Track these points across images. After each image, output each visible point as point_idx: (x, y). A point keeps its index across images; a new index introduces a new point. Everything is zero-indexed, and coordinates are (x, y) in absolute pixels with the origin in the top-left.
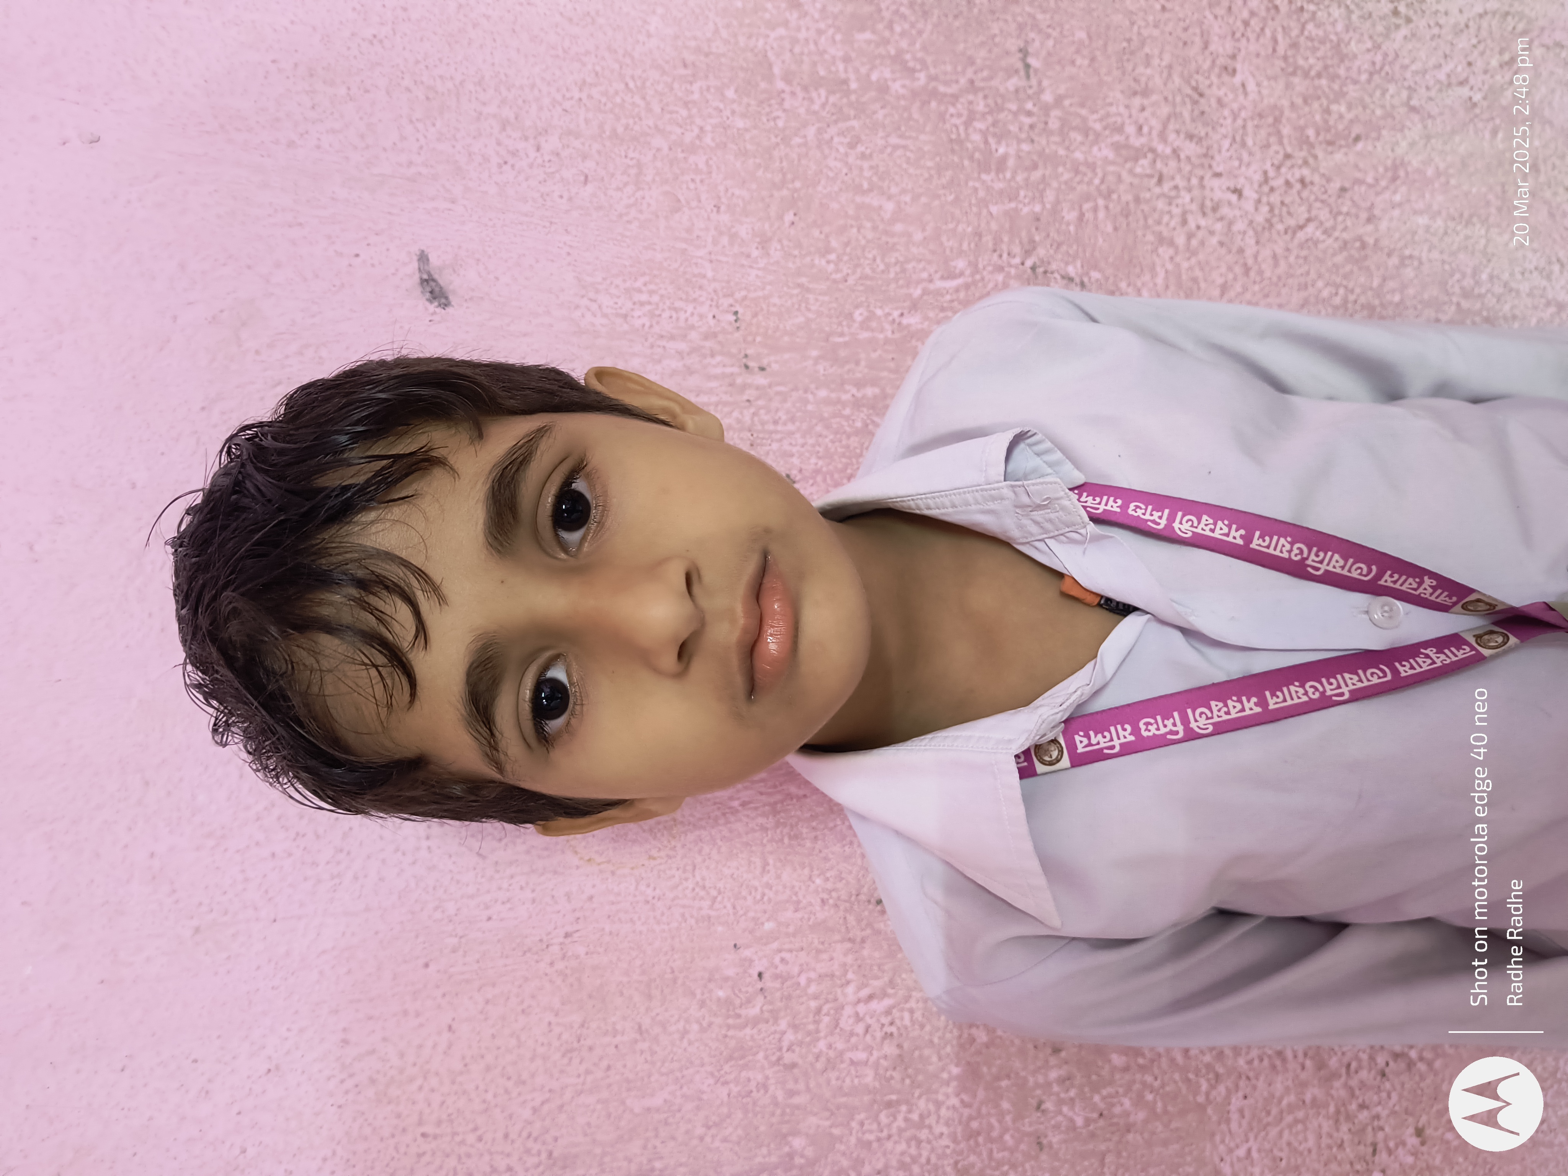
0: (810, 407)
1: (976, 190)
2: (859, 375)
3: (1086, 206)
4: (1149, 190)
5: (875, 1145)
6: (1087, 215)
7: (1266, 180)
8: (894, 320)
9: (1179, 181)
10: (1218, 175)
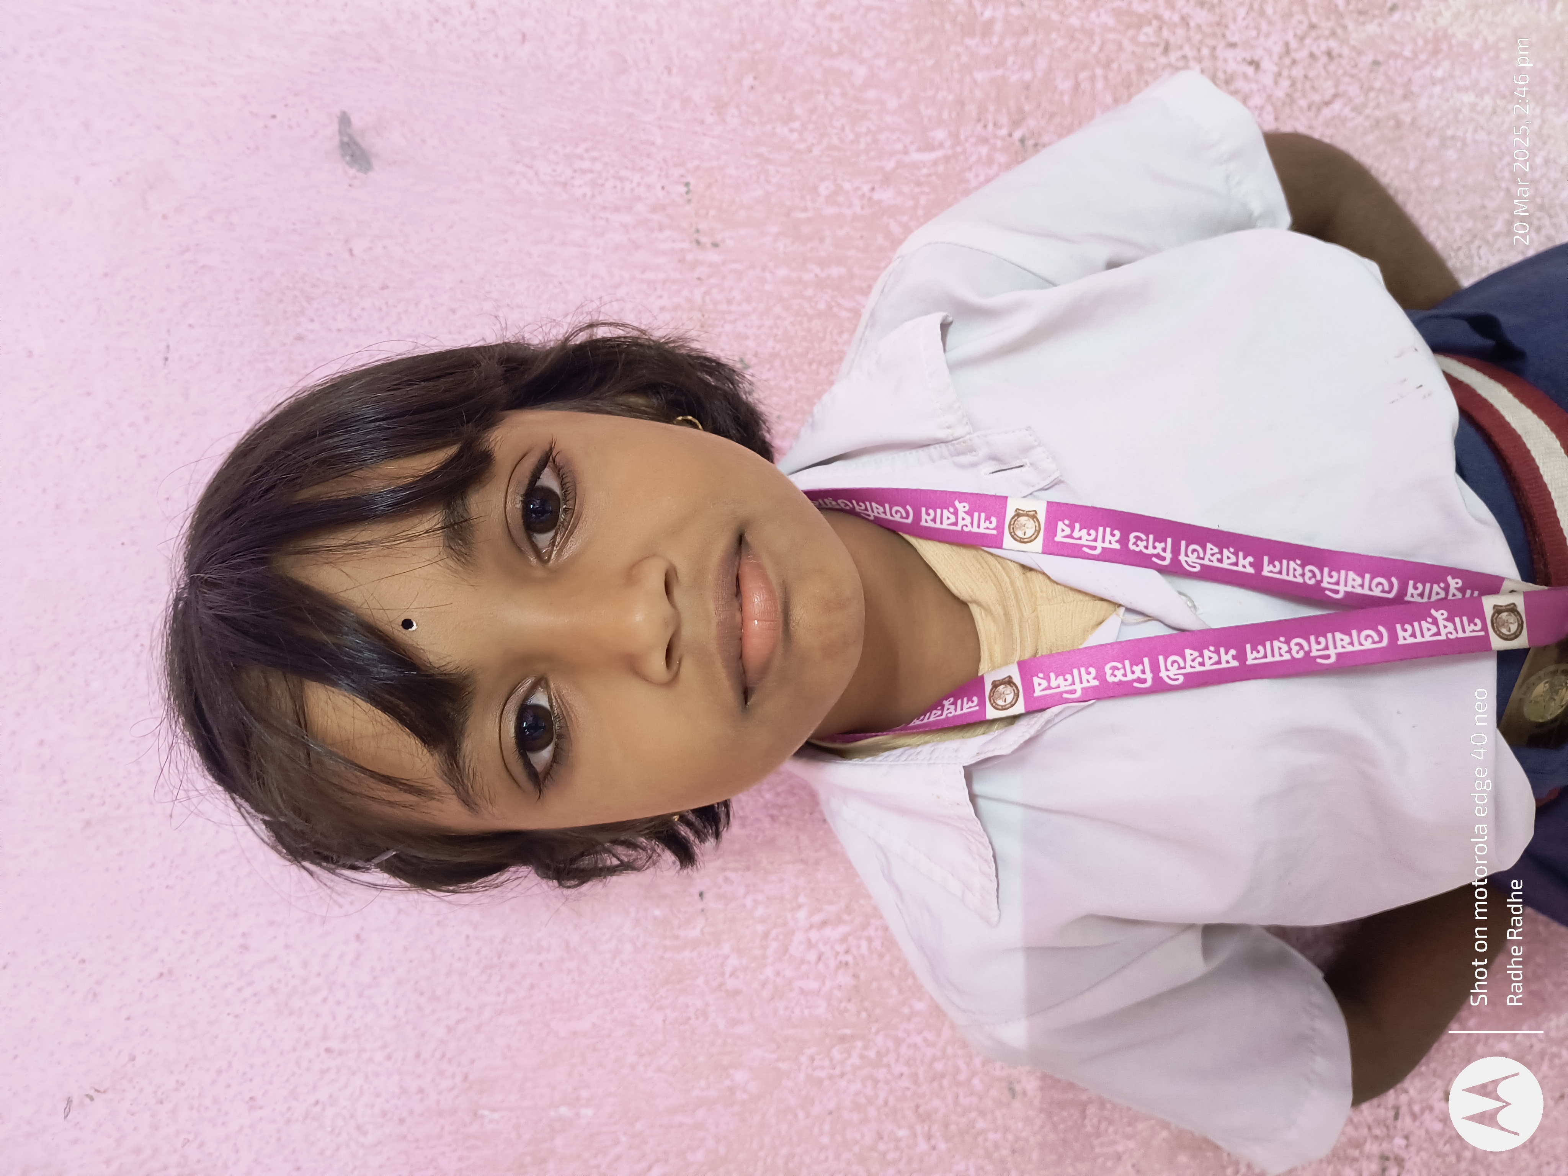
0: (768, 287)
1: (958, 56)
2: (823, 254)
3: (1083, 75)
4: (1154, 59)
5: (826, 1083)
6: (1083, 86)
7: (1287, 50)
8: (863, 195)
9: (1188, 51)
10: (1233, 45)
